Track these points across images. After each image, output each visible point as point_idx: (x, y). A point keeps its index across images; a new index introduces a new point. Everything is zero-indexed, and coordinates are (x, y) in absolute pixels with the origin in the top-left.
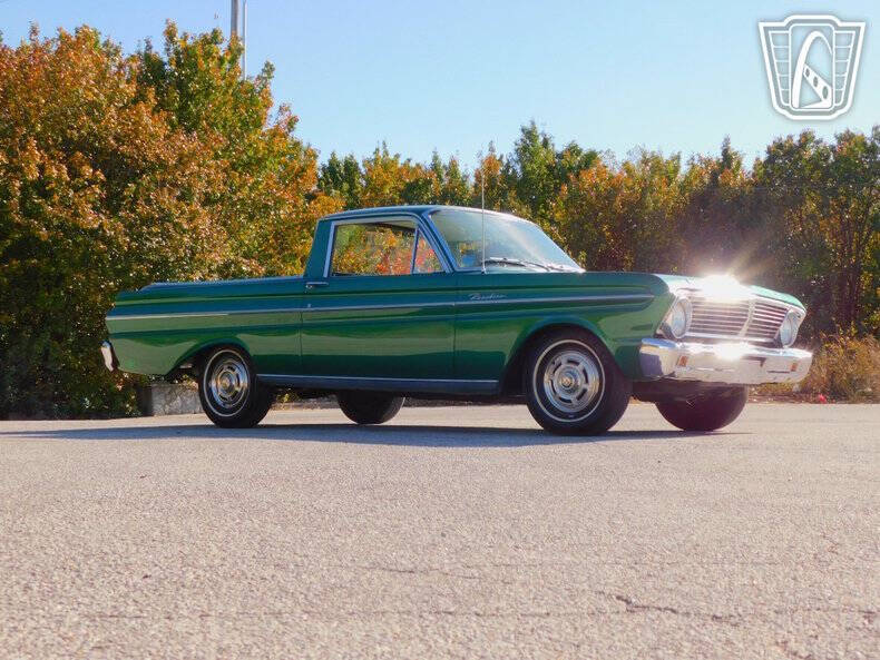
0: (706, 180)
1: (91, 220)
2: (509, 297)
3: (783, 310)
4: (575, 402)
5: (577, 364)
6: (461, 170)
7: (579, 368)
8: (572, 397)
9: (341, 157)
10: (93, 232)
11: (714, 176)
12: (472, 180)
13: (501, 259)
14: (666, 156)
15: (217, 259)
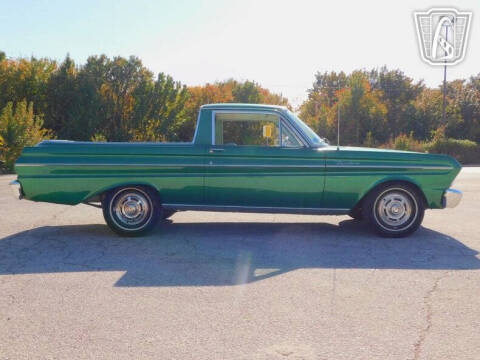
2: (362, 164)
4: (398, 221)
5: (400, 201)
7: (402, 203)
8: (398, 218)
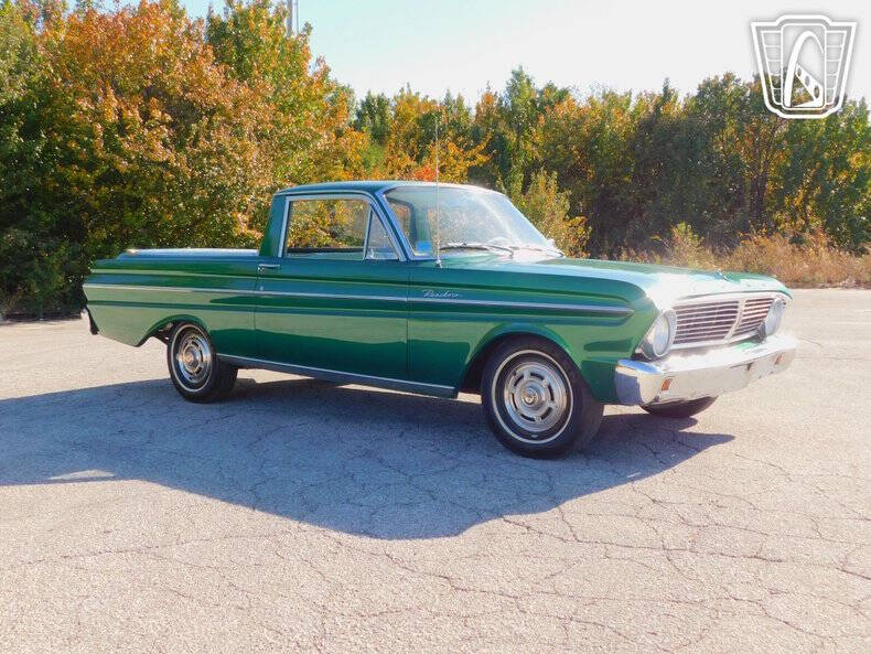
0: (651, 110)
1: (162, 154)
3: (769, 300)
4: (539, 421)
5: (542, 378)
6: (466, 104)
7: (544, 383)
8: (535, 415)
9: (375, 94)
10: (165, 164)
11: (657, 108)
12: (474, 112)
13: (461, 244)
14: (620, 92)
15: (267, 184)
